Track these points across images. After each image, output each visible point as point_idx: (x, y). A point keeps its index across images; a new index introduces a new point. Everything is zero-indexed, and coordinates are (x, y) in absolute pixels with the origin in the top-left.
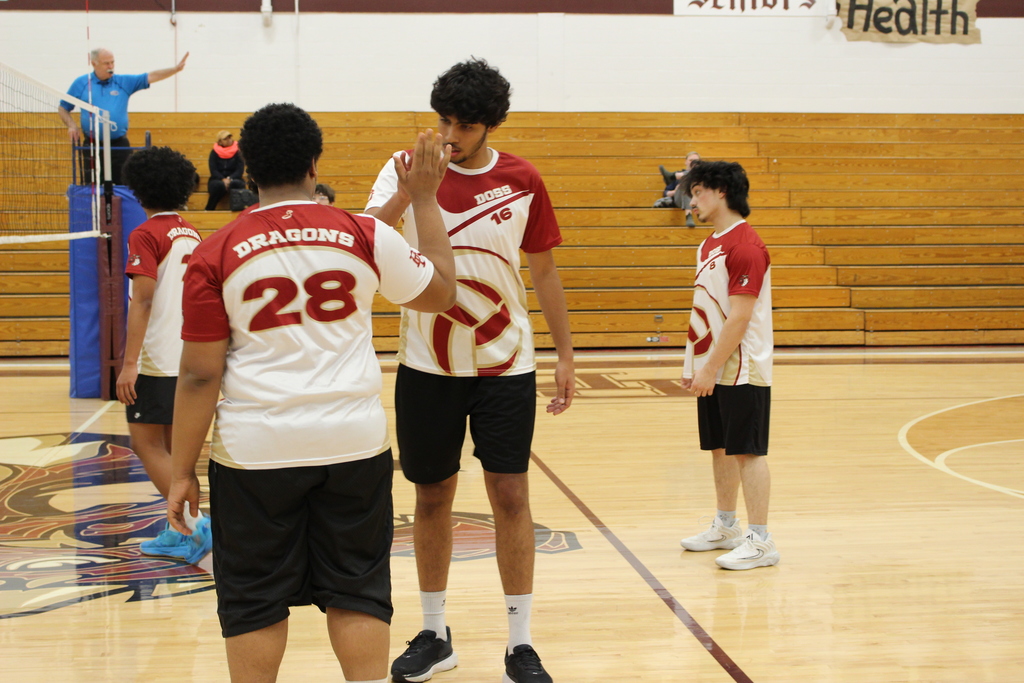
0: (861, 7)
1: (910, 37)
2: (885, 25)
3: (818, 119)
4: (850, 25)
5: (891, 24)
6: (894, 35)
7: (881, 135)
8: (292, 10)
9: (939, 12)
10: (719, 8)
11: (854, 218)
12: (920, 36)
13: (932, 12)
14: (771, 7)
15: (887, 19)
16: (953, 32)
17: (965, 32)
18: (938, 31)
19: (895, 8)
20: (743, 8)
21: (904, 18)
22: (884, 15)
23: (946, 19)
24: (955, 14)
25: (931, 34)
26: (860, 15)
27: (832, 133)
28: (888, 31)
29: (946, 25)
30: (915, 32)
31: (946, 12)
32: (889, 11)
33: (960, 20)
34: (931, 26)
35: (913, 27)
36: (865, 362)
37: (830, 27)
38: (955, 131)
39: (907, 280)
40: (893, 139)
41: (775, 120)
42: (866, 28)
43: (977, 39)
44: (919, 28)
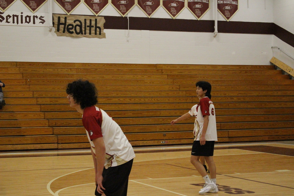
0: (62, 24)
1: (80, 35)
2: (71, 30)
3: (47, 65)
4: (58, 30)
5: (73, 30)
6: (74, 35)
7: (70, 71)
9: (90, 26)
10: (9, 22)
11: (57, 101)
12: (84, 35)
13: (88, 26)
14: (28, 23)
15: (72, 29)
16: (96, 34)
17: (100, 34)
18: (90, 33)
19: (74, 24)
20: (18, 23)
21: (78, 28)
22: (70, 27)
23: (93, 29)
24: (96, 27)
25: (88, 34)
26: (62, 27)
27: (51, 70)
28: (72, 33)
29: (93, 32)
30: (82, 34)
31: (93, 27)
32: (72, 25)
33: (98, 29)
34: (88, 31)
35: (81, 32)
36: (58, 155)
37: (50, 31)
38: (96, 69)
39: (75, 124)
40: (74, 72)
41: (30, 65)
42: (64, 32)
43: (104, 36)
44: (83, 32)
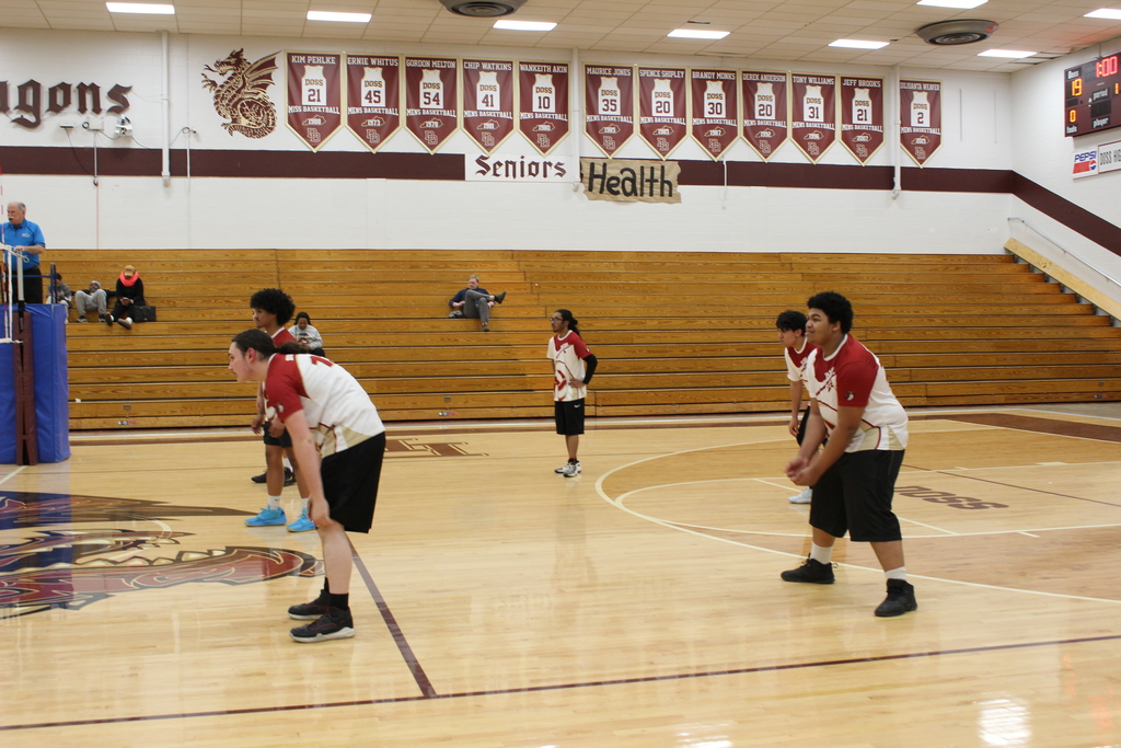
0: (598, 176)
1: (632, 198)
2: (614, 189)
3: (568, 255)
4: (591, 189)
5: (619, 188)
6: (621, 196)
7: (612, 266)
8: (186, 175)
9: (652, 181)
10: (498, 175)
11: (591, 325)
12: (639, 197)
13: (647, 181)
14: (534, 175)
15: (616, 185)
16: (662, 195)
17: (670, 195)
18: (651, 194)
19: (621, 177)
20: (514, 176)
21: (628, 185)
22: (614, 182)
23: (657, 186)
24: (663, 182)
25: (646, 196)
26: (597, 182)
27: (578, 265)
28: (617, 193)
29: (657, 190)
30: (636, 195)
31: (657, 181)
32: (617, 179)
33: (666, 186)
34: (646, 190)
35: (634, 190)
37: (576, 190)
38: (664, 263)
39: (626, 369)
40: (621, 269)
41: (538, 255)
42: (601, 191)
43: (678, 200)
44: (639, 192)
